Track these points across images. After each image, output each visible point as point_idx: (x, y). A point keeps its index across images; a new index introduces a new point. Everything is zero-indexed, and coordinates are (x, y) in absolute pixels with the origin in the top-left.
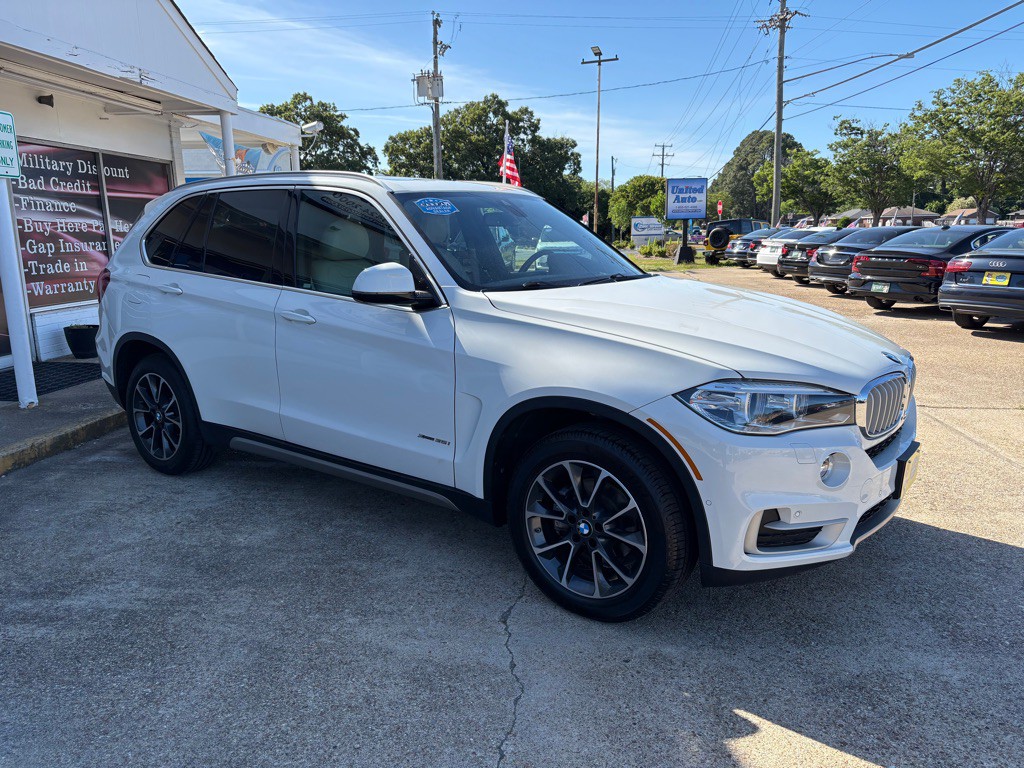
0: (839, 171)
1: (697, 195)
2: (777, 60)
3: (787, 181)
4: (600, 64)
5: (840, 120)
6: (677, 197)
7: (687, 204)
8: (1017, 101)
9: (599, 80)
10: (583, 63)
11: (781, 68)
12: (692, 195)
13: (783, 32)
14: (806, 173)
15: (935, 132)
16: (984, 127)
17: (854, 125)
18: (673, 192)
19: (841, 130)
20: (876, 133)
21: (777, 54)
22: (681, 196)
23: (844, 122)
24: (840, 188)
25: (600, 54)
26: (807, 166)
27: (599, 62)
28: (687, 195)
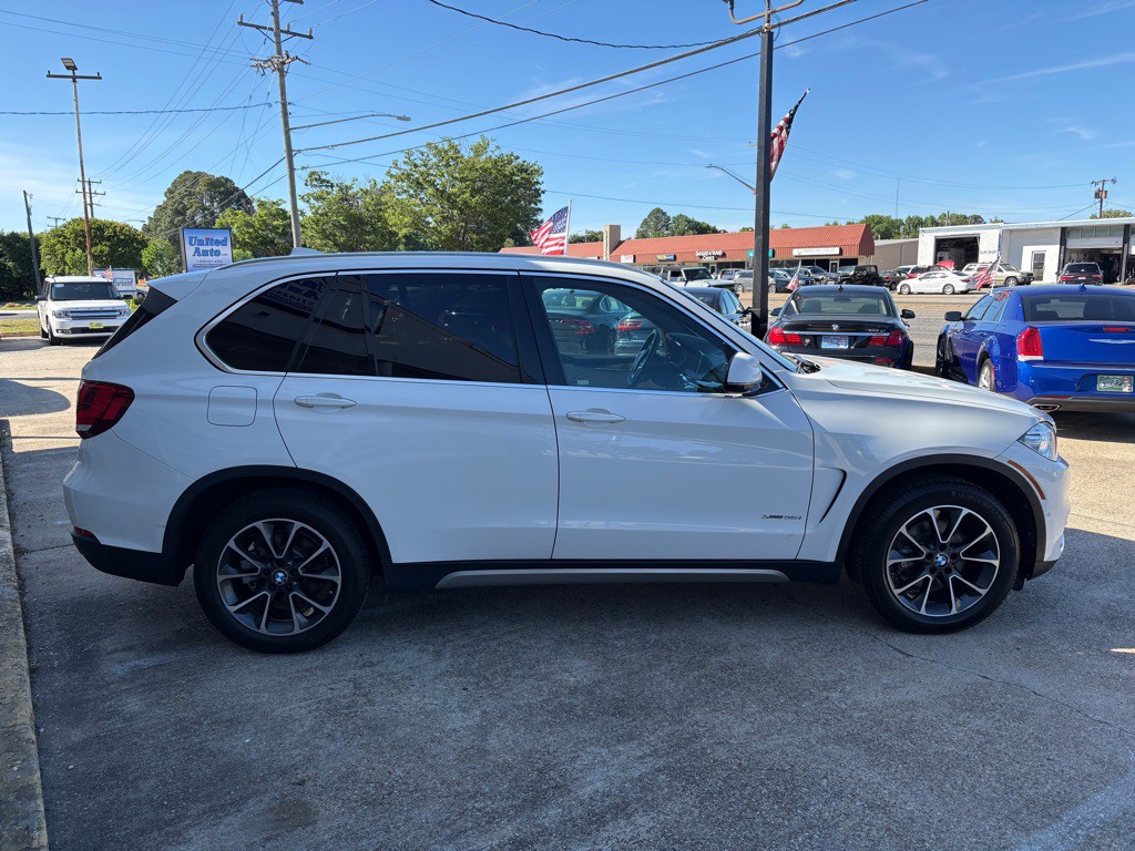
0: (317, 223)
1: (220, 248)
2: (280, 106)
3: (255, 231)
4: (74, 81)
5: (309, 171)
6: (197, 250)
7: (209, 258)
8: (481, 168)
9: (76, 100)
10: (49, 76)
11: (285, 114)
12: (215, 248)
13: (282, 76)
14: (276, 223)
15: (412, 192)
16: (455, 190)
17: (323, 177)
18: (191, 244)
19: (312, 180)
20: (347, 187)
21: (279, 99)
22: (202, 248)
23: (313, 173)
24: (319, 241)
25: (74, 68)
26: (274, 216)
27: (74, 79)
28: (209, 248)
